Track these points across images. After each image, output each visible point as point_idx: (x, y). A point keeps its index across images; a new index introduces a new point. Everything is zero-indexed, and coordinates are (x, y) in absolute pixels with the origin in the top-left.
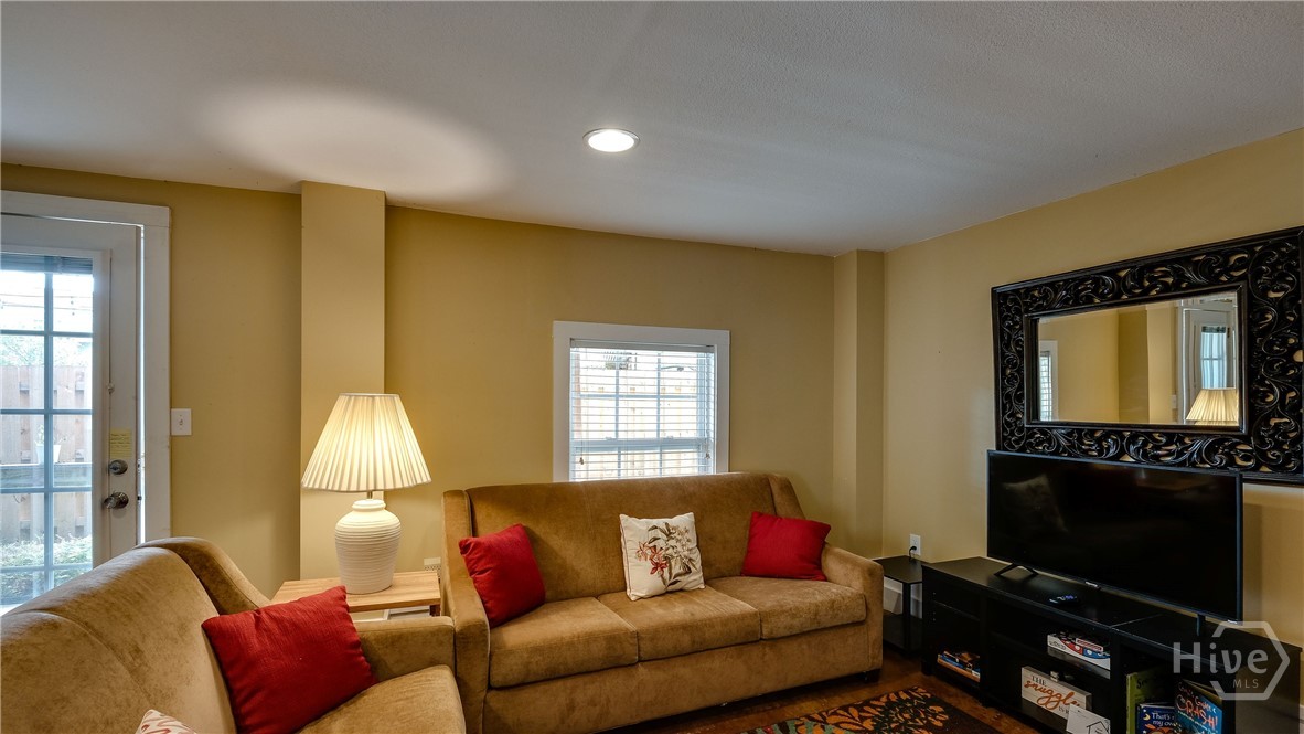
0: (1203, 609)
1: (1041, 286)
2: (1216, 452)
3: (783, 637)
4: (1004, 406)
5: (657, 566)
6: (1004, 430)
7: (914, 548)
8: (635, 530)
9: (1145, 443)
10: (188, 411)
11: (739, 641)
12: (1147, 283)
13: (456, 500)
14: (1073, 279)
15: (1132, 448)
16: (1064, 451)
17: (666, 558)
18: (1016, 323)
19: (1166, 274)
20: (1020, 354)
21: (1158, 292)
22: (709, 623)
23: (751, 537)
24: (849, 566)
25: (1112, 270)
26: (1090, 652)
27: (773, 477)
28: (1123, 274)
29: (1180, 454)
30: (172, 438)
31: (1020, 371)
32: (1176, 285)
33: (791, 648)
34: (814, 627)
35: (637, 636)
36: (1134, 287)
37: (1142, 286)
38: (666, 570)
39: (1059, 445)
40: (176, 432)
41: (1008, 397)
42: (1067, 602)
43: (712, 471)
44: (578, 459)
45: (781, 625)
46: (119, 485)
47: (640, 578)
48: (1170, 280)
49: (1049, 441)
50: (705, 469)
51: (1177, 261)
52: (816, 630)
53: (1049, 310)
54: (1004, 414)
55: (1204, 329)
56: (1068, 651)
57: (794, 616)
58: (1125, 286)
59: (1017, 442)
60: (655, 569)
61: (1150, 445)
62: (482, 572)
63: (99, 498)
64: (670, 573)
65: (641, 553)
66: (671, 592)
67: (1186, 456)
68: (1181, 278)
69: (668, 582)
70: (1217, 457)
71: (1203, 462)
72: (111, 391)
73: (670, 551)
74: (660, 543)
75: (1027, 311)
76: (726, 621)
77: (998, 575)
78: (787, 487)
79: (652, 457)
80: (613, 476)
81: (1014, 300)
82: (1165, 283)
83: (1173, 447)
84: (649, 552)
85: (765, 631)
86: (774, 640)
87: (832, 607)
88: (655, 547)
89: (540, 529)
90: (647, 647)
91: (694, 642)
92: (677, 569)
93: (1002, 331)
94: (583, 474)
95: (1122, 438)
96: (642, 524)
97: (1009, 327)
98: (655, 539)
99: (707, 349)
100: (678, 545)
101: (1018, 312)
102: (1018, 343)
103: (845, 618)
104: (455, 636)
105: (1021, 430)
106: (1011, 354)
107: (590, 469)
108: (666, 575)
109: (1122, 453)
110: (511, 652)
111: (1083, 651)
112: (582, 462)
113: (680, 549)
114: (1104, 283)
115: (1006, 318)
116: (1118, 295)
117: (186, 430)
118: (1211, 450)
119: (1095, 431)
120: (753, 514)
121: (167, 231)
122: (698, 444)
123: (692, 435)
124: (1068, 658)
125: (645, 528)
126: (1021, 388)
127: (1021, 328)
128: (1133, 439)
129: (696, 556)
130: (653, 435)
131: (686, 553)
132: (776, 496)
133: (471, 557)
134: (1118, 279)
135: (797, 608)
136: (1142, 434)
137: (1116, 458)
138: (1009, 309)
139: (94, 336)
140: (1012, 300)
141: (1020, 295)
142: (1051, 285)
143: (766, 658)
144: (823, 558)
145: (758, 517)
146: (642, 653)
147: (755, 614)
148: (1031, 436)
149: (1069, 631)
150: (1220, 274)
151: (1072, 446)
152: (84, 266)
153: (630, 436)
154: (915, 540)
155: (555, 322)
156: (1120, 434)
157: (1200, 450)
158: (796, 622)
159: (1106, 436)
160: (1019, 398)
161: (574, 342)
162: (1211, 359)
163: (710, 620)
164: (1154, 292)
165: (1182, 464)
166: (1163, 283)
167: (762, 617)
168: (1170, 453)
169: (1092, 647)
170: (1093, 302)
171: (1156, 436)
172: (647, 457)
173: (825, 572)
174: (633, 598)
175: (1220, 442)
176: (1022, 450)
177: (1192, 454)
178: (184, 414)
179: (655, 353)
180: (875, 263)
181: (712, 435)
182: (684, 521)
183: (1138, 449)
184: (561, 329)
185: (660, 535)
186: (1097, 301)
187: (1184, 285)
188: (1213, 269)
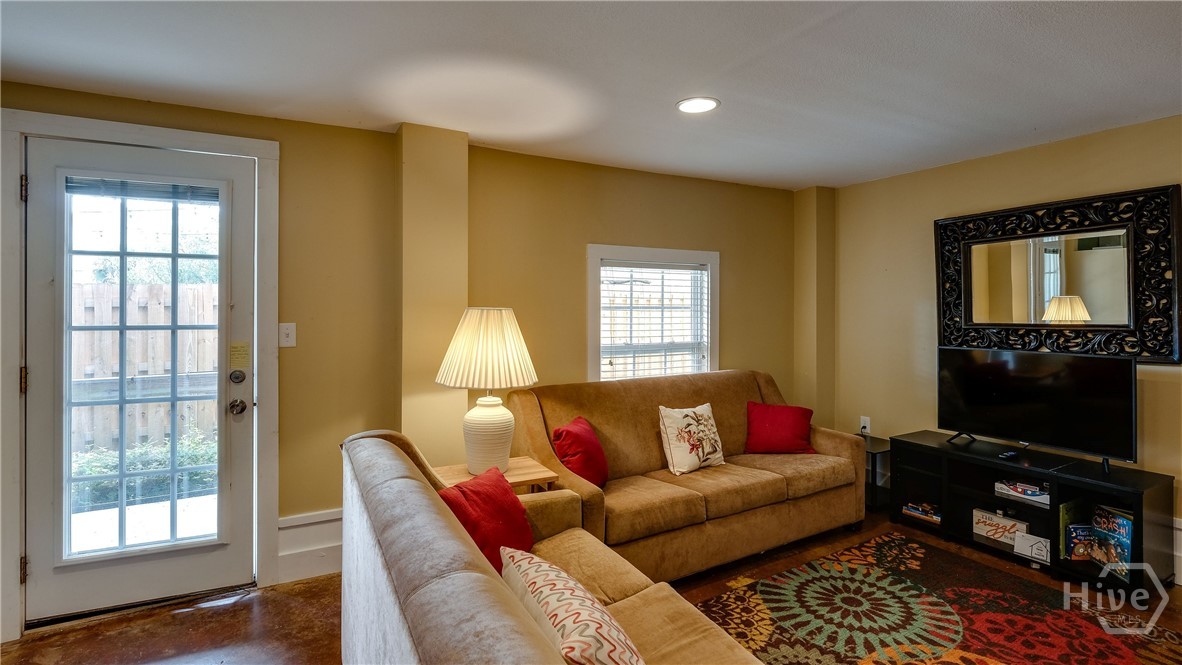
0: (1107, 454)
1: (975, 221)
2: (1111, 343)
3: (803, 497)
4: (945, 312)
5: (694, 447)
6: (945, 330)
7: (864, 427)
8: (672, 418)
9: (1058, 339)
10: (293, 325)
11: (773, 501)
12: (1059, 221)
13: (529, 397)
14: (1001, 217)
15: (1048, 342)
16: (994, 346)
17: (699, 440)
18: (955, 248)
19: (1073, 215)
20: (958, 272)
21: (1068, 228)
22: (753, 487)
23: (749, 423)
24: (838, 440)
25: (1032, 210)
26: (1029, 492)
27: (759, 374)
28: (1040, 213)
29: (1085, 345)
30: (280, 348)
31: (958, 285)
32: (1081, 223)
33: (806, 505)
34: (822, 489)
35: (706, 499)
36: (1049, 223)
37: (1055, 223)
38: (700, 450)
39: (991, 341)
40: (283, 345)
41: (948, 305)
42: (1012, 456)
43: (706, 369)
44: (607, 361)
45: (801, 487)
46: (237, 393)
47: (680, 458)
48: (1076, 219)
49: (982, 338)
50: (699, 368)
51: (1082, 205)
52: (826, 490)
53: (981, 238)
54: (944, 318)
55: (1046, 251)
56: (1012, 493)
57: (809, 480)
58: (1042, 222)
59: (955, 340)
60: (692, 449)
61: (1062, 340)
62: (574, 455)
63: (224, 404)
64: (703, 452)
65: (680, 437)
66: (703, 468)
67: (1090, 346)
68: (1084, 217)
69: (702, 460)
70: (1111, 346)
71: (1102, 350)
72: (232, 307)
73: (701, 434)
74: (693, 428)
75: (963, 239)
76: (764, 486)
77: (949, 441)
78: (770, 381)
79: (657, 359)
80: (629, 375)
81: (954, 231)
82: (1073, 221)
83: (1079, 340)
84: (686, 435)
85: (791, 493)
86: (796, 499)
87: (834, 472)
88: (690, 431)
89: (596, 421)
90: (713, 508)
91: (744, 503)
92: (708, 449)
93: (943, 253)
94: (609, 375)
95: (1041, 335)
96: (678, 413)
97: (949, 251)
98: (689, 425)
99: (702, 267)
100: (706, 429)
101: (956, 240)
102: (956, 263)
103: (842, 480)
104: (584, 503)
105: (959, 330)
106: (951, 271)
107: (614, 371)
108: (701, 454)
109: (1041, 345)
110: (620, 516)
111: (1024, 492)
112: (611, 364)
113: (707, 432)
114: (1026, 219)
115: (946, 244)
116: (1036, 229)
117: (292, 342)
118: (1108, 342)
119: (1018, 330)
120: (748, 403)
121: (278, 162)
122: (694, 348)
123: (688, 339)
124: (1012, 498)
125: (681, 416)
126: (959, 297)
127: (959, 251)
128: (1049, 335)
129: (718, 438)
130: (657, 340)
131: (712, 435)
132: (763, 389)
133: (564, 443)
134: (1037, 217)
135: (810, 474)
136: (1055, 331)
137: (1036, 349)
138: (948, 237)
139: (220, 258)
140: (951, 231)
141: (958, 226)
142: (984, 220)
143: (791, 514)
144: (812, 436)
145: (751, 406)
146: (709, 513)
147: (782, 480)
148: (967, 335)
149: (1011, 478)
150: (1113, 216)
151: (1001, 342)
152: (212, 195)
153: (642, 342)
154: (865, 420)
155: (589, 245)
156: (1038, 332)
157: (1100, 341)
158: (811, 484)
159: (1028, 333)
160: (957, 306)
161: (605, 262)
162: (1050, 273)
163: (753, 485)
164: (1064, 227)
165: (1087, 352)
166: (1071, 221)
167: (788, 481)
168: (1077, 345)
169: (1030, 489)
170: (1016, 233)
171: (1067, 333)
172: (653, 359)
173: (814, 447)
174: (678, 474)
175: (1114, 336)
176: (960, 345)
177: (1094, 345)
178: (290, 327)
179: (660, 270)
180: (830, 197)
181: (705, 339)
182: (704, 409)
183: (1053, 343)
184: (593, 251)
185: (692, 421)
186: (1019, 232)
187: (1087, 223)
188: (1107, 212)
